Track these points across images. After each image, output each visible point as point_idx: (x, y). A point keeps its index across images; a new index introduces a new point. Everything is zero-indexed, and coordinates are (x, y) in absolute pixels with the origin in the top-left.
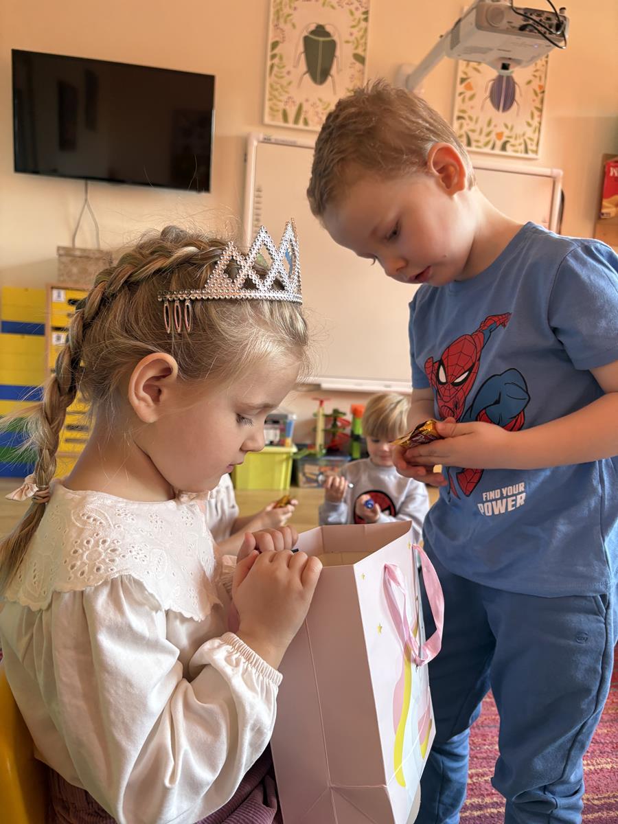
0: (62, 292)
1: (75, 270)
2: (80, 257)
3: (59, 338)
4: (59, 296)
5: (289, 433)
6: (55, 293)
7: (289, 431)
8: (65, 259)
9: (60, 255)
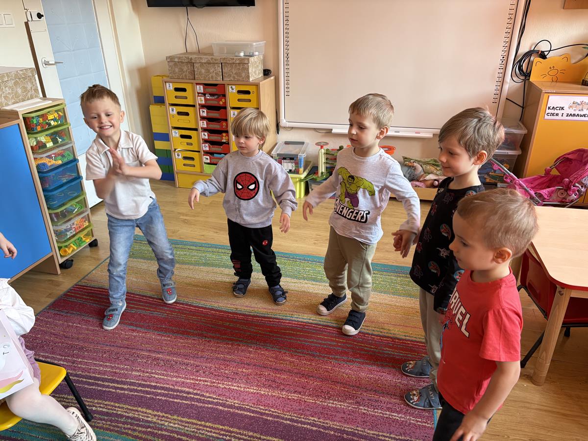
0: (171, 84)
1: (177, 70)
2: (178, 62)
3: (173, 110)
4: (170, 86)
5: (300, 165)
6: (167, 84)
7: (301, 163)
8: (171, 64)
9: (168, 62)
